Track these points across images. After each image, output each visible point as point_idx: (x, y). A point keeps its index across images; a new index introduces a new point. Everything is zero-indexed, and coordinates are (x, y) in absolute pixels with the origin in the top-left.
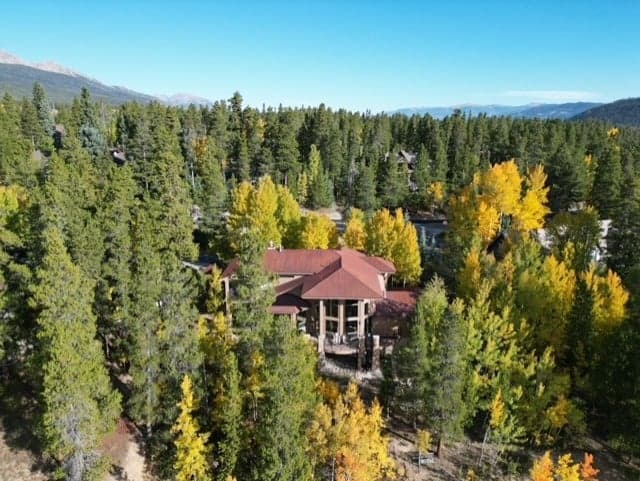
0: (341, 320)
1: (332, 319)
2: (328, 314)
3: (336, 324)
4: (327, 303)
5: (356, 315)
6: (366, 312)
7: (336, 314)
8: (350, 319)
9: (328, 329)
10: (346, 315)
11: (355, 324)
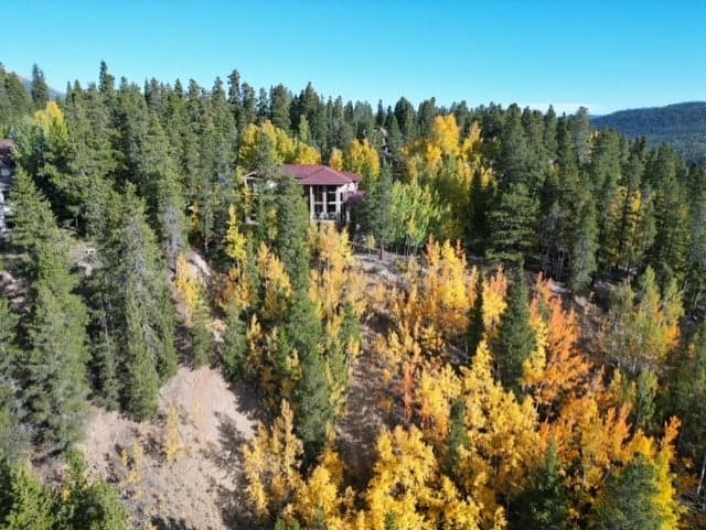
0: (325, 203)
1: (318, 203)
2: (316, 200)
3: (321, 207)
4: (315, 187)
5: (334, 200)
6: (341, 199)
7: (321, 200)
8: (331, 203)
9: (316, 210)
10: (328, 201)
11: (334, 206)
